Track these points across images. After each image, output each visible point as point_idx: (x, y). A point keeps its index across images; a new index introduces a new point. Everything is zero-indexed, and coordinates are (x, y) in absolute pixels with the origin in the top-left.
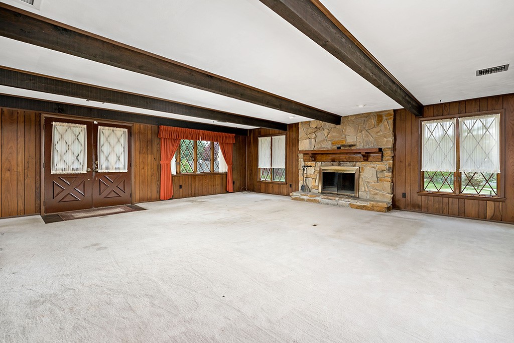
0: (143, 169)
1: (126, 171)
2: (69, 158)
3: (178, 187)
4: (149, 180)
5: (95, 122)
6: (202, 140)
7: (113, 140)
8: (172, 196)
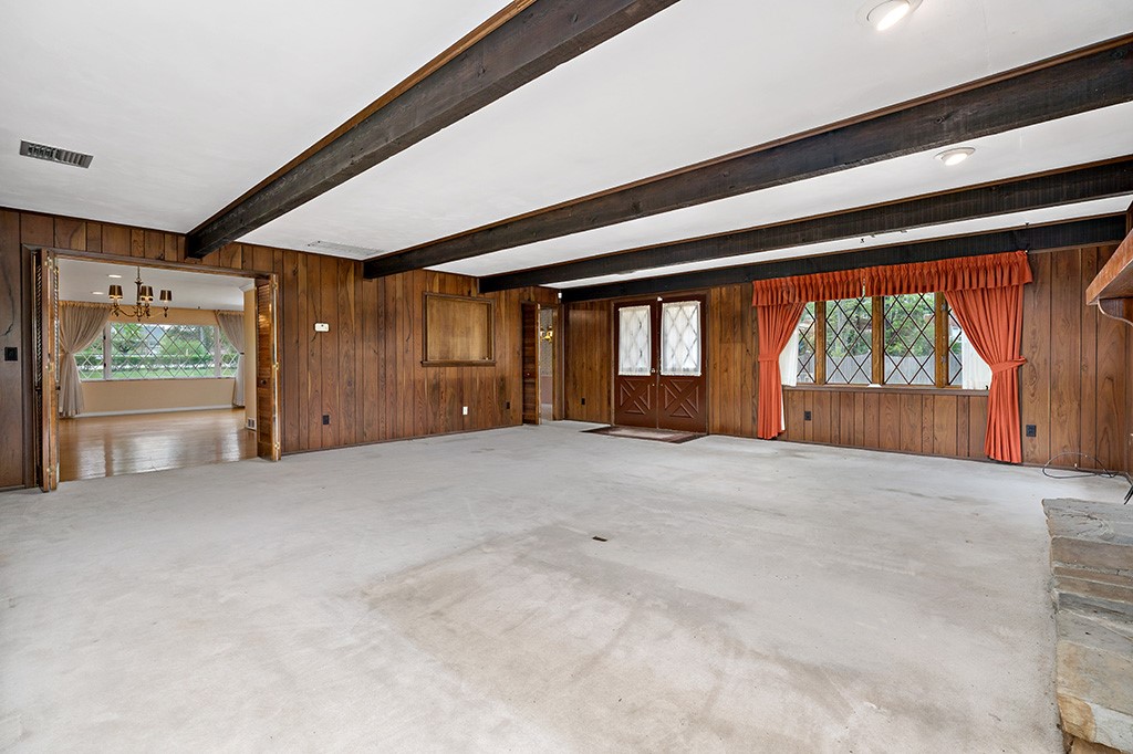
0: (726, 371)
1: (699, 374)
2: (634, 354)
3: (802, 416)
4: (738, 394)
5: (660, 299)
6: (901, 292)
7: (681, 323)
8: (779, 434)
